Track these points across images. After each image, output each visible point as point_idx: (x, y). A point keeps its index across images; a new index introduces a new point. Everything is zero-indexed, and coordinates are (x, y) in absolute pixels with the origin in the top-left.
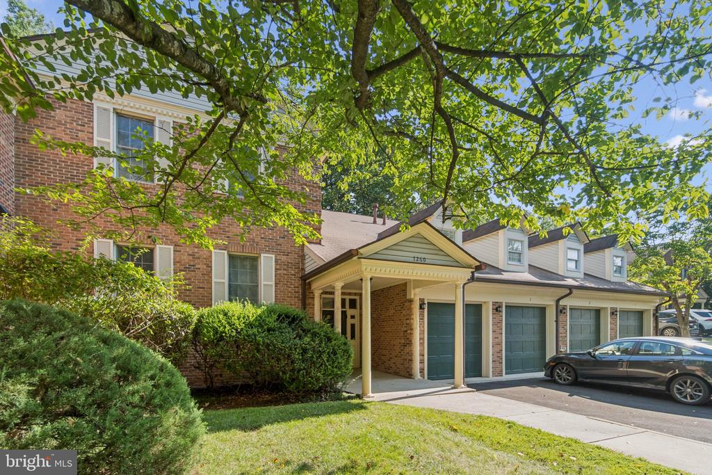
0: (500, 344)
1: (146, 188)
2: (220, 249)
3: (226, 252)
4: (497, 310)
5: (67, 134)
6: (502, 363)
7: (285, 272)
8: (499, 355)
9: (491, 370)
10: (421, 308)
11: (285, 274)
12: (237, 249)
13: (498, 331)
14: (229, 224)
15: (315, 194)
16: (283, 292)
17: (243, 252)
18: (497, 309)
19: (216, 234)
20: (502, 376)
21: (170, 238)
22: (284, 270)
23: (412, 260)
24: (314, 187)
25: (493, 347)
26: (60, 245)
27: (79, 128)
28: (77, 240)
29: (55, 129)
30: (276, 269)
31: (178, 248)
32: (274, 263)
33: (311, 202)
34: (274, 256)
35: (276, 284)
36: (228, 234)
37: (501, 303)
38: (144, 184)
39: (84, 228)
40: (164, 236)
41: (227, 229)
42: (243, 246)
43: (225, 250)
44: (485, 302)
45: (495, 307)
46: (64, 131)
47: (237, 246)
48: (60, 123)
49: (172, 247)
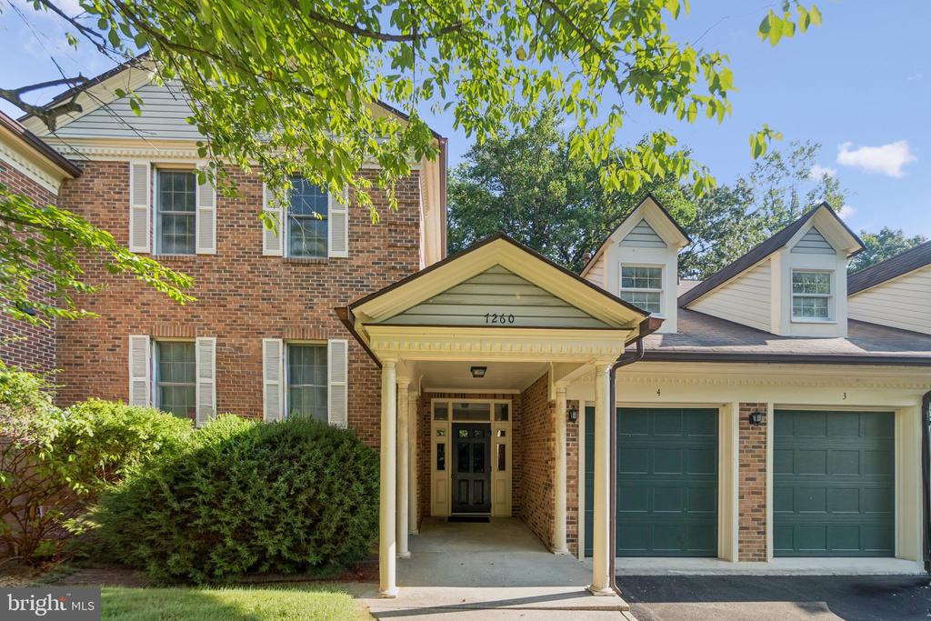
0: (760, 492)
1: (186, 262)
2: (274, 337)
3: (280, 340)
4: (751, 420)
5: (104, 207)
6: (764, 533)
7: (364, 365)
8: (758, 515)
9: (736, 546)
10: (571, 418)
11: (362, 369)
12: (296, 335)
13: (757, 465)
14: (285, 300)
15: (409, 237)
16: (360, 396)
17: (303, 339)
18: (752, 417)
19: (269, 315)
20: (765, 560)
21: (213, 326)
22: (362, 362)
23: (482, 321)
24: (407, 225)
25: (741, 497)
26: (97, 346)
27: (117, 196)
28: (113, 338)
29: (92, 203)
30: (350, 361)
31: (222, 340)
32: (346, 352)
33: (403, 250)
34: (346, 341)
35: (349, 384)
36: (284, 314)
37: (764, 405)
38: (183, 257)
39: (121, 323)
40: (205, 325)
41: (283, 306)
42: (303, 330)
43: (279, 337)
44: (724, 405)
45: (747, 414)
46: (102, 204)
47: (296, 331)
48: (98, 195)
49: (214, 340)
